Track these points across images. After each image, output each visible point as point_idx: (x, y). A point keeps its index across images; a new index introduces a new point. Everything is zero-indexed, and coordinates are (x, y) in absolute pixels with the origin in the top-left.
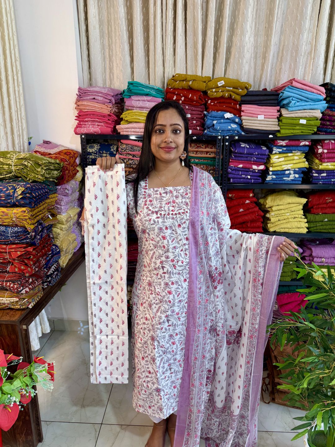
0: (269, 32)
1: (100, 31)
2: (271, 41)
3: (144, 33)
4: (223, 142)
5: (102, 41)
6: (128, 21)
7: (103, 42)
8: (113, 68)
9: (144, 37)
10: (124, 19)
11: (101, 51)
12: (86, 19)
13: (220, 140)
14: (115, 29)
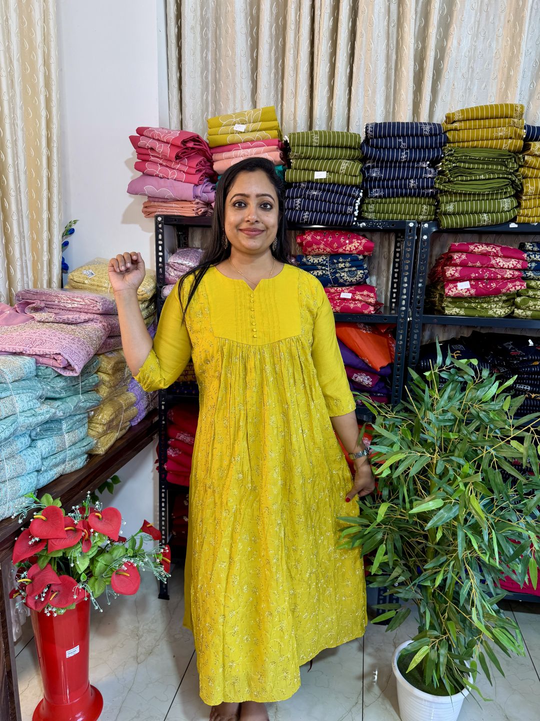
0: (516, 28)
1: (202, 37)
2: (520, 45)
3: (277, 40)
4: (418, 234)
5: (204, 55)
6: (252, 18)
7: (206, 57)
8: (220, 101)
9: (277, 47)
10: (243, 15)
11: (202, 73)
12: (179, 16)
13: (411, 229)
14: (227, 32)
